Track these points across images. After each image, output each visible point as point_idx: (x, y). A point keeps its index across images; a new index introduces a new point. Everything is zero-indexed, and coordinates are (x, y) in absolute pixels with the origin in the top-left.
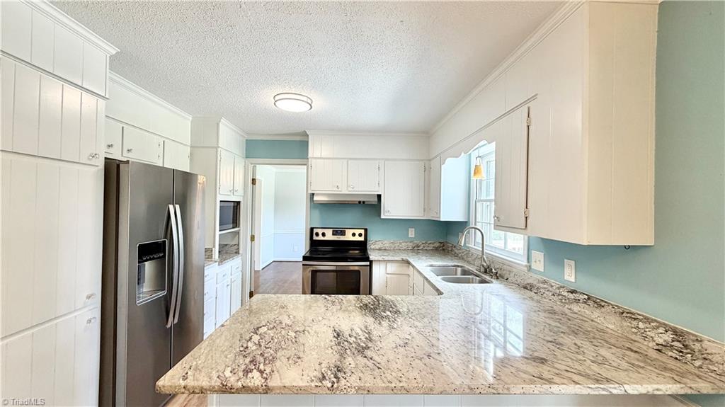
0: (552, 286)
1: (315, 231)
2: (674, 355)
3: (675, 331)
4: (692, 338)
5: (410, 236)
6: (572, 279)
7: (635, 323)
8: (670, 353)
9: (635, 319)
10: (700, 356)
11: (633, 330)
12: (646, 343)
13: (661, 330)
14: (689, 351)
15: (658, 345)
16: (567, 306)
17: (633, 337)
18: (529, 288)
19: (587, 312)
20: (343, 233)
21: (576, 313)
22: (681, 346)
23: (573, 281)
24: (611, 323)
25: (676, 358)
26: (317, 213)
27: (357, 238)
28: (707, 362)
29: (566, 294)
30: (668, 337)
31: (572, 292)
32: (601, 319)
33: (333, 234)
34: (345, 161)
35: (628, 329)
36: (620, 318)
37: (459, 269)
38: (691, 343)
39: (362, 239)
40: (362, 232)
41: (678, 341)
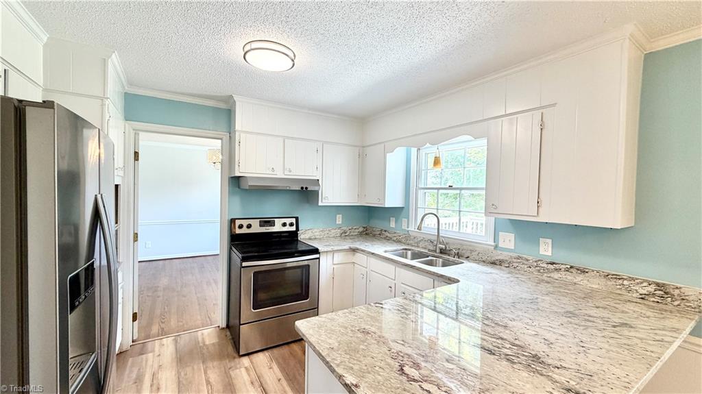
0: (528, 260)
1: (238, 223)
2: (656, 300)
3: (658, 284)
4: (672, 287)
5: (337, 223)
6: (549, 253)
7: (620, 282)
8: (653, 299)
9: (620, 279)
10: (678, 298)
11: (618, 287)
12: (630, 295)
13: (645, 284)
14: (669, 296)
15: (641, 294)
16: (545, 275)
17: (619, 292)
18: (498, 263)
19: (569, 278)
20: (271, 223)
21: (557, 280)
22: (662, 293)
23: (550, 255)
24: (595, 283)
25: (658, 302)
26: (237, 200)
27: (287, 228)
28: (684, 301)
29: (546, 265)
30: (652, 288)
31: (552, 263)
32: (585, 281)
33: (260, 226)
34: (281, 139)
35: (613, 287)
36: (605, 280)
37: (409, 253)
38: (671, 291)
39: (294, 228)
40: (294, 221)
41: (660, 290)
